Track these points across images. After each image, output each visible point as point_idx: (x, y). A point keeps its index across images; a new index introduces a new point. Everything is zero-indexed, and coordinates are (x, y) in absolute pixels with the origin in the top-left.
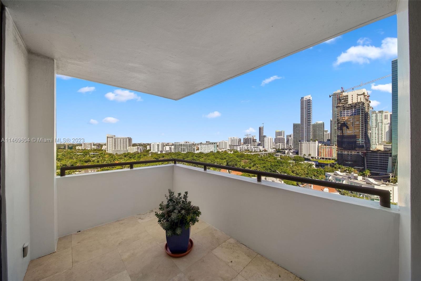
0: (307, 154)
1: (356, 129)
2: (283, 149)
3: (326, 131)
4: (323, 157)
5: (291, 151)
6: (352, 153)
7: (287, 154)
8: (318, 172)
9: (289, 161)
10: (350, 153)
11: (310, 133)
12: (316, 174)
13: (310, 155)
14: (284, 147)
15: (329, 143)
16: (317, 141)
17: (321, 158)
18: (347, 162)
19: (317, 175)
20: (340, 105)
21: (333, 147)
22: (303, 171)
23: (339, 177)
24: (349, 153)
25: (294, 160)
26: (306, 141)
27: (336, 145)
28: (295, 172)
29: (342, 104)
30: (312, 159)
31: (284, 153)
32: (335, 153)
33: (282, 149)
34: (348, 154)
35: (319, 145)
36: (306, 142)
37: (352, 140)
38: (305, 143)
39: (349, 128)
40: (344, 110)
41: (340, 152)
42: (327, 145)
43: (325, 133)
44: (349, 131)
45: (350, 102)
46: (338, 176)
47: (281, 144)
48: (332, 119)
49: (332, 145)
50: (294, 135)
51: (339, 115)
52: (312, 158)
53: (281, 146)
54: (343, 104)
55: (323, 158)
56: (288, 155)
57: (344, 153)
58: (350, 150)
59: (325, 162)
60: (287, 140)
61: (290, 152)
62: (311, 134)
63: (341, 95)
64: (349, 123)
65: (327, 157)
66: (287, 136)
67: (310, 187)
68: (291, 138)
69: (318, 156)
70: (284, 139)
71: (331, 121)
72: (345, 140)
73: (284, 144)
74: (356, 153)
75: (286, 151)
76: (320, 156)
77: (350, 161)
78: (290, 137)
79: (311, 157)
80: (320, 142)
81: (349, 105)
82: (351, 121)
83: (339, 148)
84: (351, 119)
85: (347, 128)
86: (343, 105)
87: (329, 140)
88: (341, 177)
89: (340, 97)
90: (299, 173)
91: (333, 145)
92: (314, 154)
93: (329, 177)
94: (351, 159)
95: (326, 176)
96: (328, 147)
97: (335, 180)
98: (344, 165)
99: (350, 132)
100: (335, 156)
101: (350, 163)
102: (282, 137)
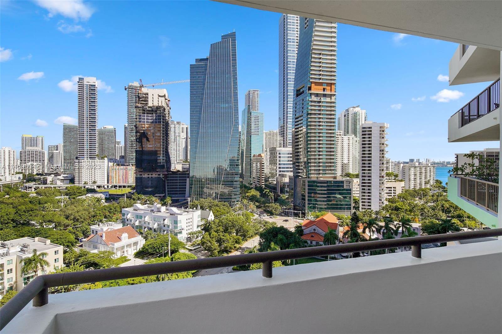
0: (91, 180)
1: (157, 143)
2: (41, 175)
3: (119, 143)
4: (115, 184)
5: (59, 177)
6: (152, 176)
7: (52, 184)
8: (111, 209)
9: (57, 198)
10: (151, 176)
11: (95, 143)
12: (109, 214)
13: (95, 182)
14: (43, 171)
15: (122, 162)
16: (106, 159)
17: (112, 187)
18: (147, 190)
19: (109, 216)
20: (140, 105)
21: (129, 167)
22: (87, 213)
23: (140, 212)
24: (149, 176)
25: (67, 194)
26: (87, 158)
27: (132, 165)
28: (72, 217)
29: (141, 104)
30: (98, 189)
31: (45, 182)
32: (131, 176)
33: (37, 174)
34: (148, 177)
35: (109, 166)
36: (89, 160)
37: (153, 158)
38: (86, 162)
39: (149, 140)
40: (144, 113)
41: (139, 176)
42: (121, 165)
43: (117, 145)
44: (150, 145)
45: (150, 104)
46: (138, 212)
47: (35, 164)
48: (127, 125)
49: (127, 165)
50: (64, 146)
51: (138, 120)
52: (99, 187)
53: (35, 168)
54: (143, 105)
55: (115, 186)
56: (52, 186)
57: (144, 176)
58: (150, 171)
59: (119, 192)
60: (51, 155)
61: (58, 179)
62: (96, 146)
63: (139, 91)
64: (149, 133)
65: (122, 184)
66: (50, 148)
67: (100, 238)
68: (58, 152)
69: (108, 183)
70: (43, 153)
71: (125, 128)
72: (145, 157)
73: (43, 164)
74: (157, 176)
75: (50, 179)
76: (112, 182)
77: (151, 187)
78: (57, 150)
79: (97, 186)
80: (110, 160)
81: (149, 107)
82: (152, 131)
83: (138, 170)
84: (152, 128)
85: (148, 140)
86: (143, 107)
87: (122, 157)
88: (142, 212)
89: (139, 94)
90: (79, 217)
91: (129, 165)
92: (102, 180)
93: (128, 214)
94: (152, 184)
95: (124, 215)
96: (122, 167)
97: (135, 217)
98: (144, 194)
99: (151, 146)
100: (132, 181)
101: (150, 190)
102: (39, 148)
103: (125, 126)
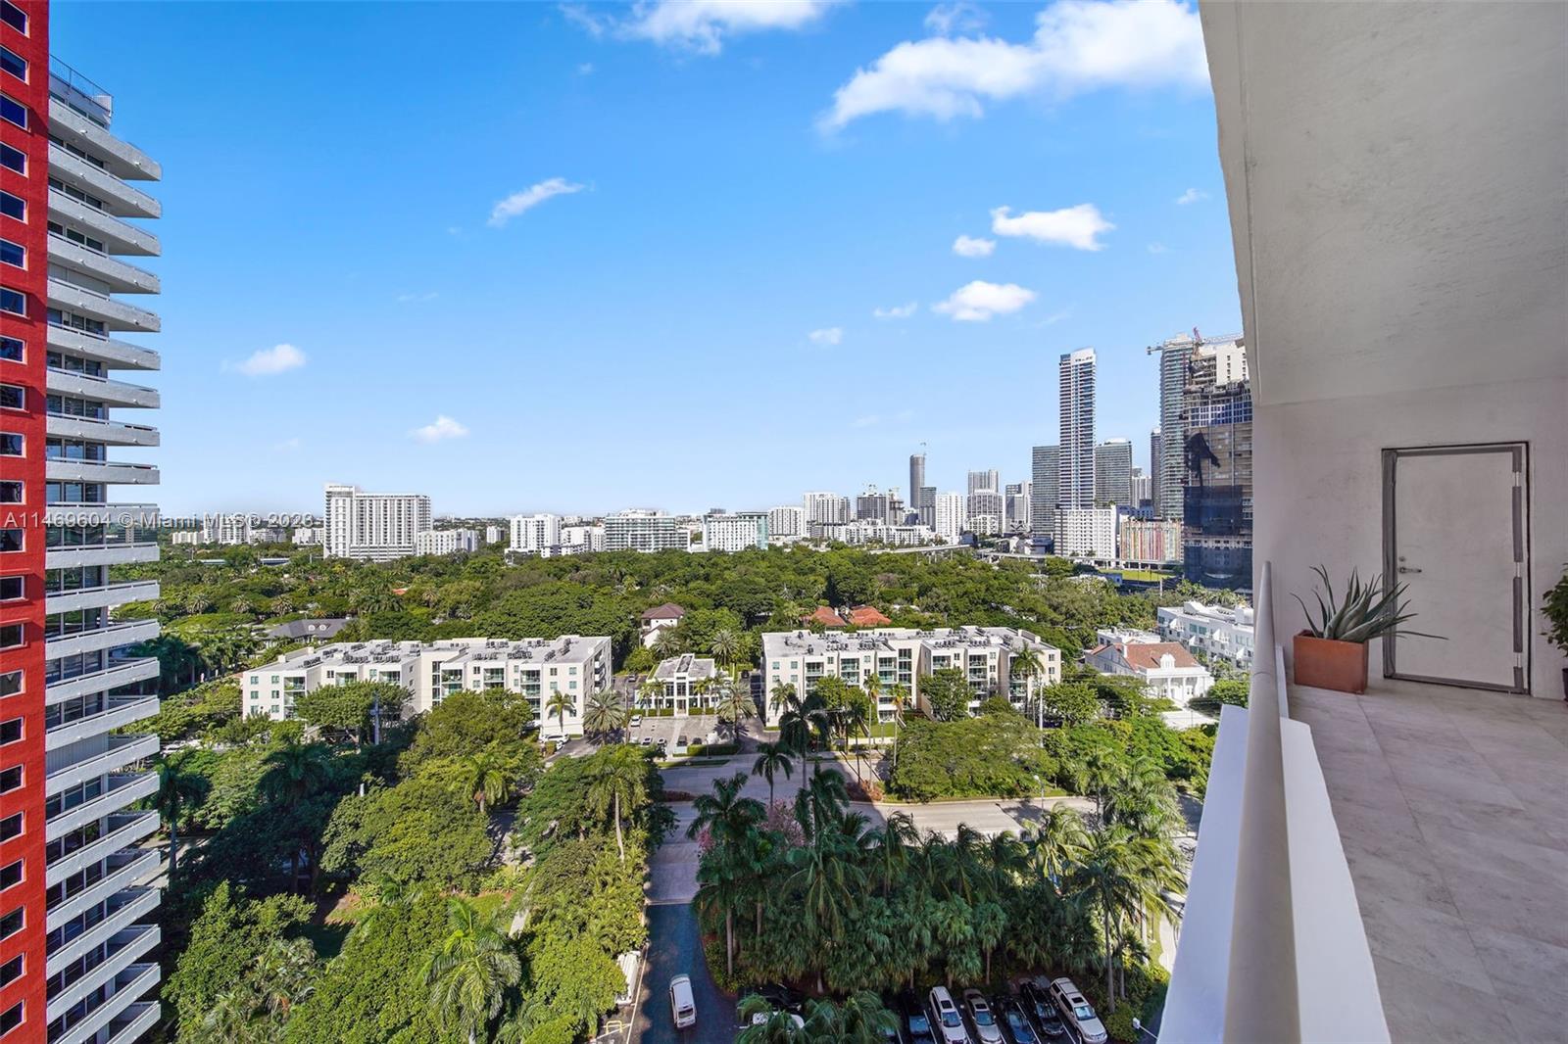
0: (1083, 549)
1: (1240, 468)
2: (999, 536)
3: (1137, 472)
4: (1132, 559)
5: (1027, 541)
6: (1228, 545)
7: (1016, 552)
10: (1224, 545)
11: (1092, 477)
13: (1091, 554)
14: (1001, 530)
15: (1147, 511)
16: (1113, 507)
17: (1126, 566)
18: (1214, 576)
20: (1194, 388)
21: (1164, 525)
23: (1200, 620)
24: (1219, 545)
25: (1045, 572)
26: (1077, 505)
27: (1174, 520)
29: (1197, 383)
30: (1097, 568)
31: (1006, 549)
32: (1171, 545)
33: (993, 535)
34: (1218, 548)
35: (1121, 521)
36: (1080, 510)
37: (1229, 503)
38: (1075, 514)
39: (1219, 462)
40: (1206, 404)
41: (1192, 544)
42: (1147, 520)
43: (1133, 478)
44: (1221, 473)
45: (1221, 379)
46: (1196, 619)
47: (988, 517)
48: (1158, 431)
49: (1161, 521)
50: (1034, 485)
51: (1190, 420)
52: (1100, 563)
53: (988, 524)
54: (1202, 386)
55: (1134, 565)
56: (1018, 556)
57: (1205, 545)
58: (1221, 534)
59: (1146, 576)
60: (1009, 499)
61: (1027, 544)
62: (1093, 483)
63: (1194, 355)
64: (1220, 447)
65: (1148, 561)
66: (1008, 489)
68: (1021, 495)
69: (1118, 556)
70: (999, 499)
71: (1154, 438)
72: (1209, 502)
73: (1000, 518)
74: (1241, 545)
75: (1012, 543)
76: (1126, 556)
77: (1224, 572)
78: (1019, 492)
79: (1096, 562)
80: (1121, 510)
81: (1218, 388)
82: (1227, 442)
83: (1191, 529)
84: (1227, 434)
85: (1215, 462)
86: (1203, 389)
87: (1145, 503)
88: (1205, 620)
89: (1191, 362)
91: (1166, 520)
92: (1105, 551)
93: (1171, 621)
94: (1226, 563)
95: (1162, 620)
96: (1149, 524)
98: (1205, 585)
99: (1224, 476)
100: (1172, 553)
101: (1222, 576)
102: (992, 491)
103: (1153, 434)
